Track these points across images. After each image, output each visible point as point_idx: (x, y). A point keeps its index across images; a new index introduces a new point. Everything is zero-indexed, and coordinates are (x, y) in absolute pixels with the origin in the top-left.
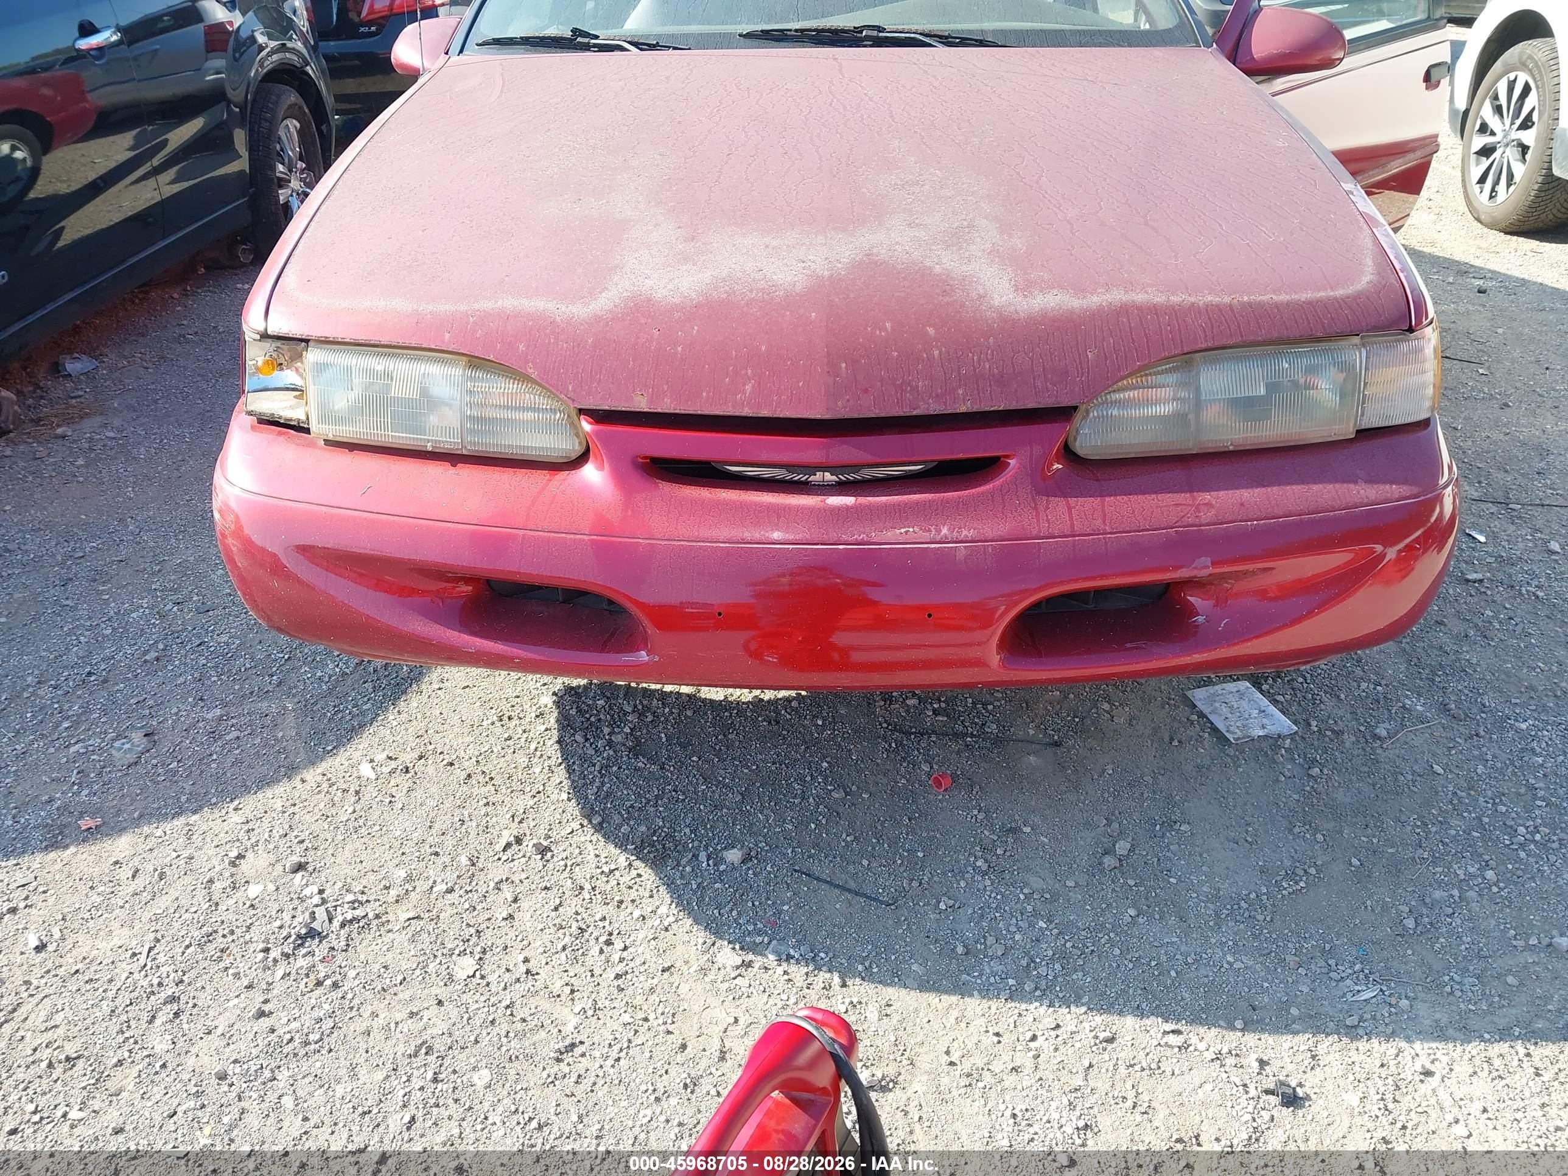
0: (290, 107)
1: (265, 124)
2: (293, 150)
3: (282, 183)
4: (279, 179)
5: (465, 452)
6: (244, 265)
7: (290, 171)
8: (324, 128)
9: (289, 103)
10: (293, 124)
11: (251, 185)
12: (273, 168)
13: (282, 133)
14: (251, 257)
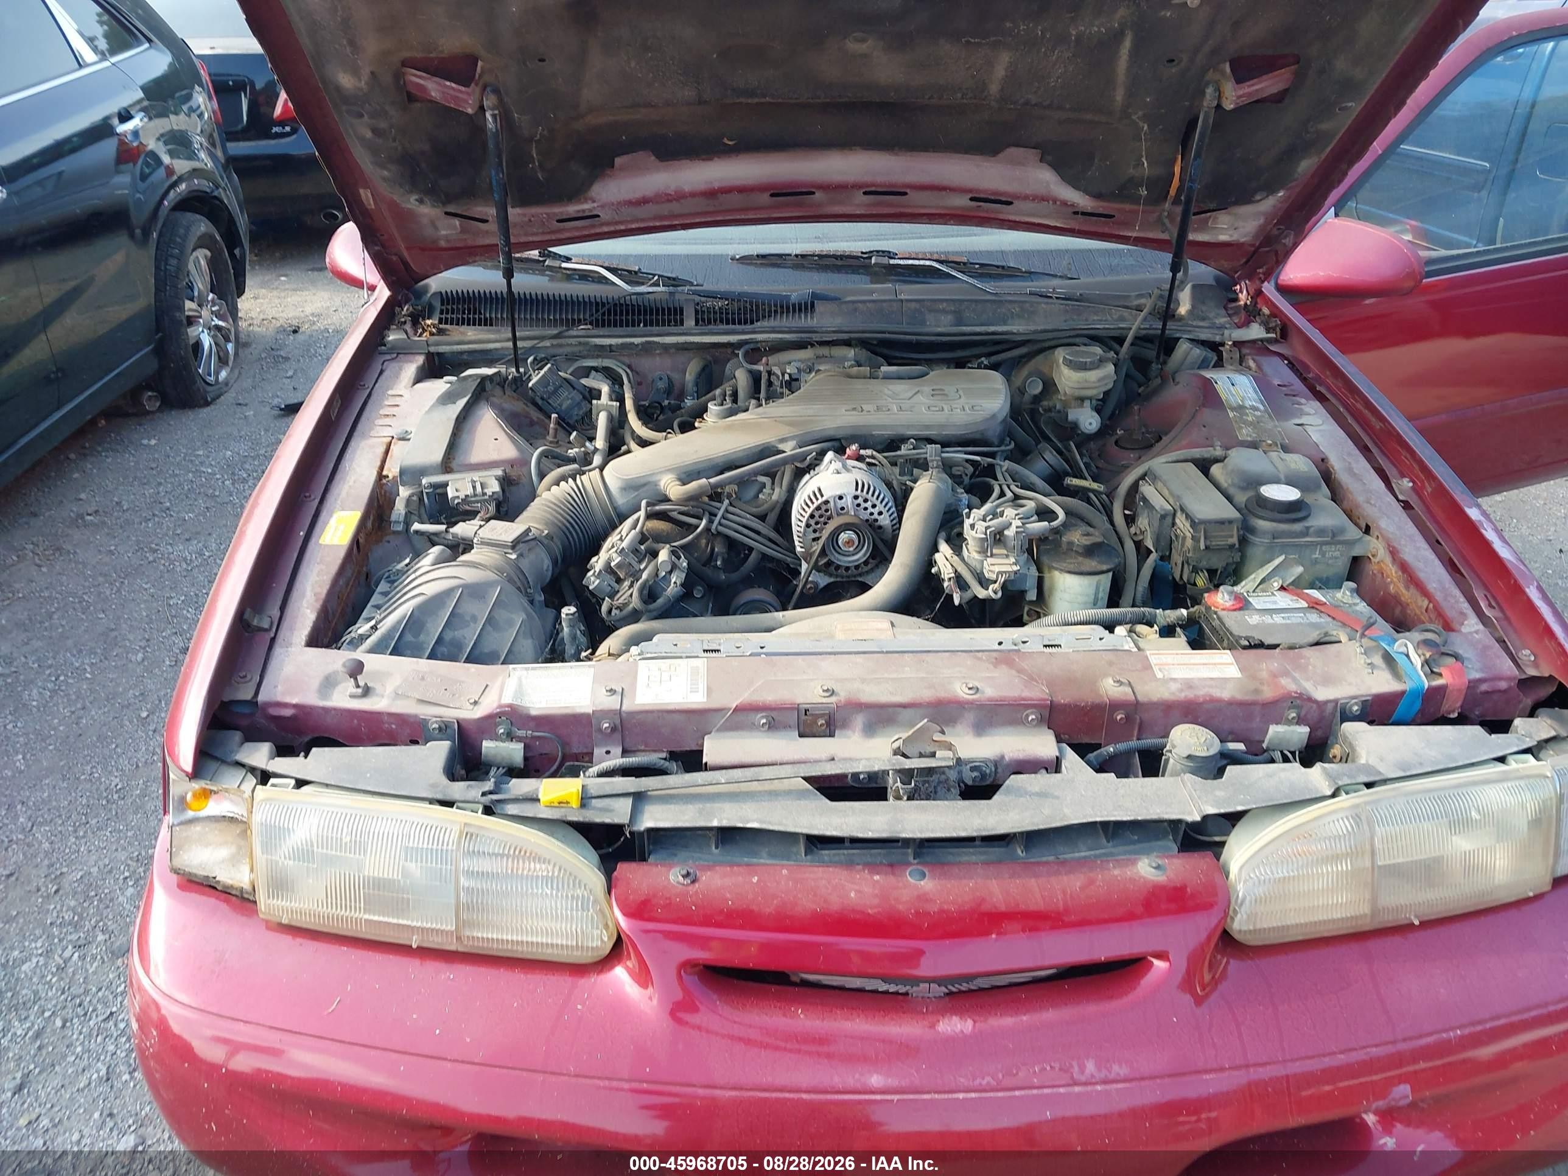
0: (200, 238)
1: (173, 262)
2: (201, 284)
3: (191, 321)
4: (189, 317)
5: (461, 949)
6: (148, 413)
7: (200, 305)
8: (237, 252)
9: (199, 234)
10: (202, 256)
11: (157, 331)
12: (181, 308)
13: (191, 267)
14: (158, 404)
